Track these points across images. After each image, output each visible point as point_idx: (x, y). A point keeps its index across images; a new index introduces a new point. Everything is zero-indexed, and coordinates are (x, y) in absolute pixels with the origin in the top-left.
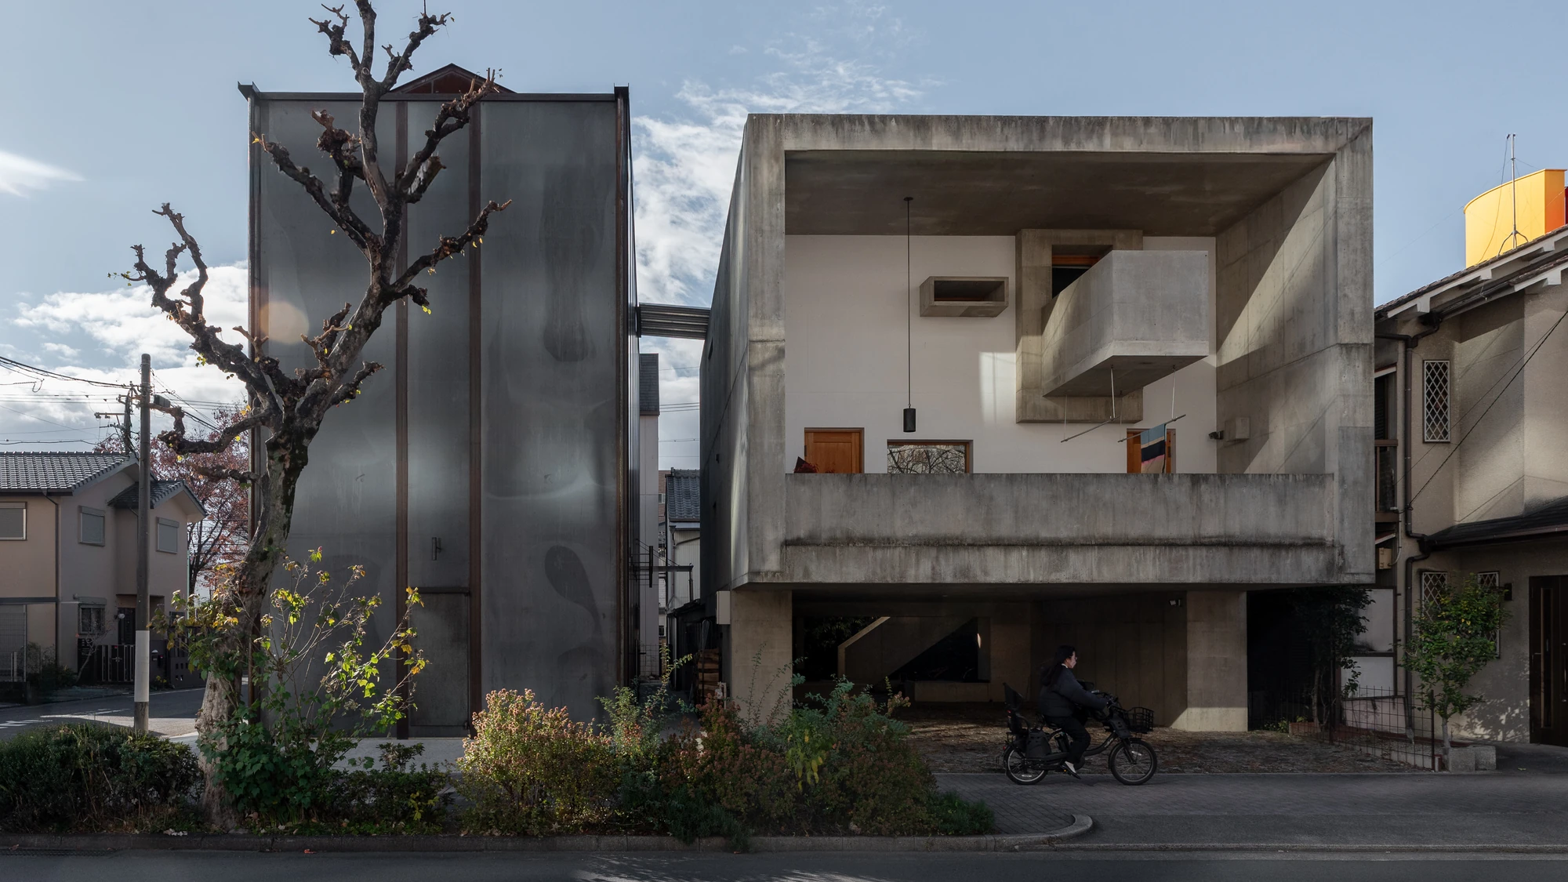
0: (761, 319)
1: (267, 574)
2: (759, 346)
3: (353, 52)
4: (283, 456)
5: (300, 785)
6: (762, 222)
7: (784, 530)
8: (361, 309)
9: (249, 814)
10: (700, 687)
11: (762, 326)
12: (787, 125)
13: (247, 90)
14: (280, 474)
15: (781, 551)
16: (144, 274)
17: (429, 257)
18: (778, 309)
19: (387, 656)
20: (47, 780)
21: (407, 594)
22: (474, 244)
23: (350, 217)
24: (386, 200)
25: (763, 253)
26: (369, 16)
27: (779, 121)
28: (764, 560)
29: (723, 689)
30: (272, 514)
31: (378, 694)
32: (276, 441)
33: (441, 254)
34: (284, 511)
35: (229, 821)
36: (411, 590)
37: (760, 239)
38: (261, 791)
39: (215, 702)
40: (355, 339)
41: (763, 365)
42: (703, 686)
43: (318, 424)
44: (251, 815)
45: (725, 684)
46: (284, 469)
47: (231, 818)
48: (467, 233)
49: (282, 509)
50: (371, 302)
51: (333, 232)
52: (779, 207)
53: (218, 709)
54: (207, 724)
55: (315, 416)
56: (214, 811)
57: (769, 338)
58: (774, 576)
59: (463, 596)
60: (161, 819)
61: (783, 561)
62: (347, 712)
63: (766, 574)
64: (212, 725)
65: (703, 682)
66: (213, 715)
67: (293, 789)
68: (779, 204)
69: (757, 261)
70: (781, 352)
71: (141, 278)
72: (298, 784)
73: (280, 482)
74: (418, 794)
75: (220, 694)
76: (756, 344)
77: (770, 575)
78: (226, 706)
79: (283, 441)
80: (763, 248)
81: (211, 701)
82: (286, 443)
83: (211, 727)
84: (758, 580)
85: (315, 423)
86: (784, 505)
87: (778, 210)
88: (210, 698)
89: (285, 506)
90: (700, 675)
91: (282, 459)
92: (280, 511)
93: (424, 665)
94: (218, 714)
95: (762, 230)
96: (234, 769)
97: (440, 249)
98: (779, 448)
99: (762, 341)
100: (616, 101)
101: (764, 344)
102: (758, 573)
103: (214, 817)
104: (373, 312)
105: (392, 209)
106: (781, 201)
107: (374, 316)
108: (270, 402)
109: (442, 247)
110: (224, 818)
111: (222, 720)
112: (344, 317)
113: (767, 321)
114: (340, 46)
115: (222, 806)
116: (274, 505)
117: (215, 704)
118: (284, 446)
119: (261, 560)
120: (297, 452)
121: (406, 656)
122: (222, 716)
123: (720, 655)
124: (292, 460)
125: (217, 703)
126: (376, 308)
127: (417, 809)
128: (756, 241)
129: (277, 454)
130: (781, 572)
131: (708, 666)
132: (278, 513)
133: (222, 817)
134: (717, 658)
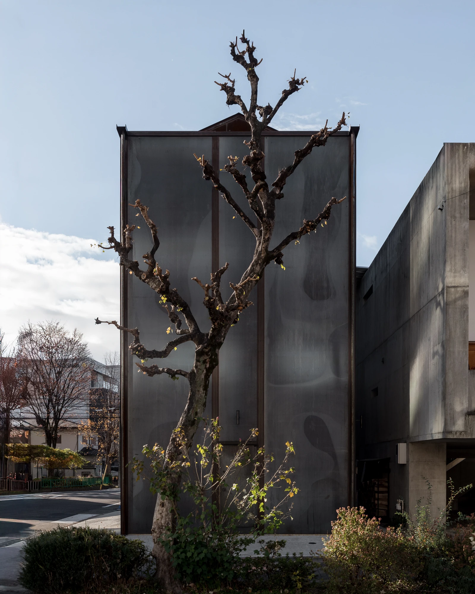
0: (454, 273)
1: (194, 434)
2: (453, 290)
3: (243, 103)
4: (206, 360)
5: (225, 567)
6: (455, 212)
7: (468, 405)
8: (253, 266)
9: (189, 584)
10: (376, 502)
11: (455, 277)
12: (471, 150)
13: (121, 130)
14: (203, 371)
15: (465, 419)
16: (113, 244)
17: (297, 233)
18: (465, 267)
19: (272, 486)
20: (70, 563)
21: (286, 447)
22: (322, 225)
23: (257, 208)
24: (266, 196)
25: (456, 231)
26: (255, 79)
27: (466, 147)
28: (454, 424)
29: (401, 504)
30: (197, 396)
31: (268, 509)
32: (202, 350)
33: (304, 231)
34: (204, 394)
35: (176, 588)
36: (288, 444)
37: (454, 222)
38: (203, 570)
39: (164, 514)
40: (249, 285)
41: (455, 301)
42: (378, 502)
43: (224, 340)
44: (190, 585)
45: (403, 501)
46: (206, 368)
47: (177, 587)
48: (319, 218)
49: (203, 393)
50: (260, 262)
51: (234, 217)
52: (465, 202)
53: (166, 519)
54: (159, 528)
55: (223, 335)
56: (167, 582)
57: (458, 285)
58: (461, 434)
59: (253, 446)
60: (137, 587)
61: (466, 425)
62: (249, 520)
63: (456, 433)
64: (162, 528)
65: (378, 499)
66: (163, 522)
67: (220, 569)
68: (465, 200)
69: (452, 236)
70: (466, 294)
71: (111, 247)
72: (224, 566)
73: (203, 376)
74: (298, 572)
75: (167, 509)
76: (451, 289)
77: (458, 434)
78: (170, 517)
79: (207, 350)
80: (456, 228)
81: (161, 514)
82: (208, 352)
83: (162, 530)
84: (450, 436)
85: (222, 339)
86: (468, 390)
87: (465, 204)
88: (160, 512)
89: (205, 391)
90: (376, 494)
91: (205, 362)
92: (202, 394)
93: (297, 491)
94: (165, 522)
95: (455, 217)
96: (186, 557)
97: (303, 228)
98: (464, 354)
99: (454, 287)
100: (350, 136)
101: (456, 288)
102: (451, 432)
103: (167, 586)
104: (260, 268)
105: (269, 203)
106: (467, 198)
107: (261, 271)
108: (194, 326)
109: (305, 227)
110: (173, 587)
111: (168, 526)
112: (224, 272)
113: (457, 274)
114: (235, 99)
115: (171, 578)
116: (199, 391)
117: (164, 516)
118: (207, 354)
119: (192, 426)
120: (213, 357)
121: (287, 485)
122: (168, 523)
123: (388, 482)
124: (211, 363)
125: (165, 515)
126: (262, 266)
127: (298, 581)
128: (451, 223)
129: (202, 359)
130: (465, 432)
131: (381, 489)
132: (201, 396)
133: (172, 586)
134: (386, 484)
